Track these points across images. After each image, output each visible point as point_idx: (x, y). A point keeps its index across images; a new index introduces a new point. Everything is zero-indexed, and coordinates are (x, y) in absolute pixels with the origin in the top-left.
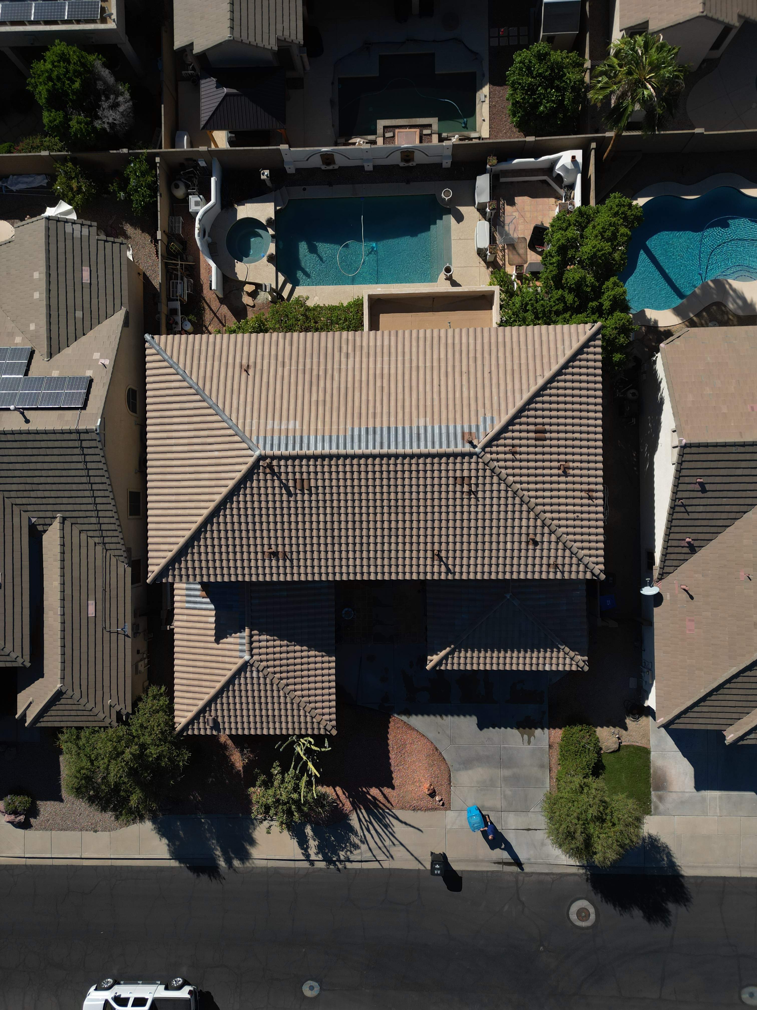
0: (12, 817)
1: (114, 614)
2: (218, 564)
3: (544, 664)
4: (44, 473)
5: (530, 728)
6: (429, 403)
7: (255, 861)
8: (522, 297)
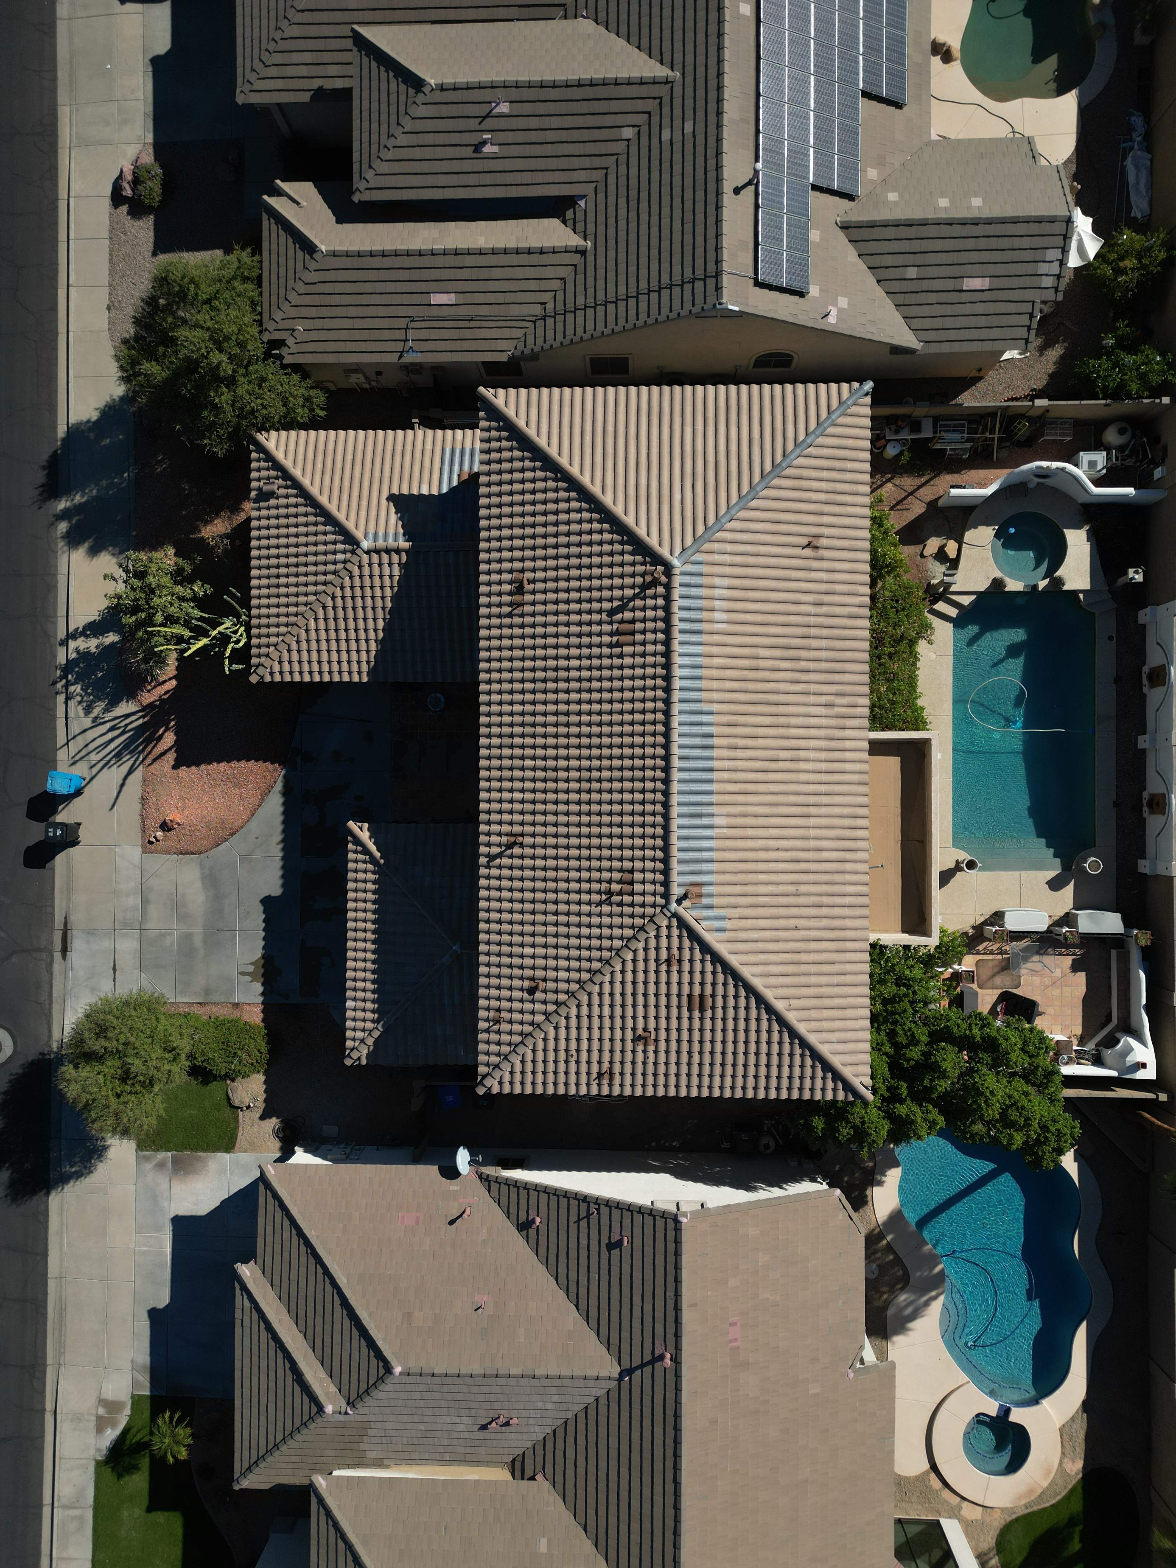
0: (129, 177)
1: (434, 334)
2: (506, 499)
3: (355, 999)
4: (655, 219)
5: (263, 975)
6: (750, 832)
7: (66, 556)
8: (921, 979)
